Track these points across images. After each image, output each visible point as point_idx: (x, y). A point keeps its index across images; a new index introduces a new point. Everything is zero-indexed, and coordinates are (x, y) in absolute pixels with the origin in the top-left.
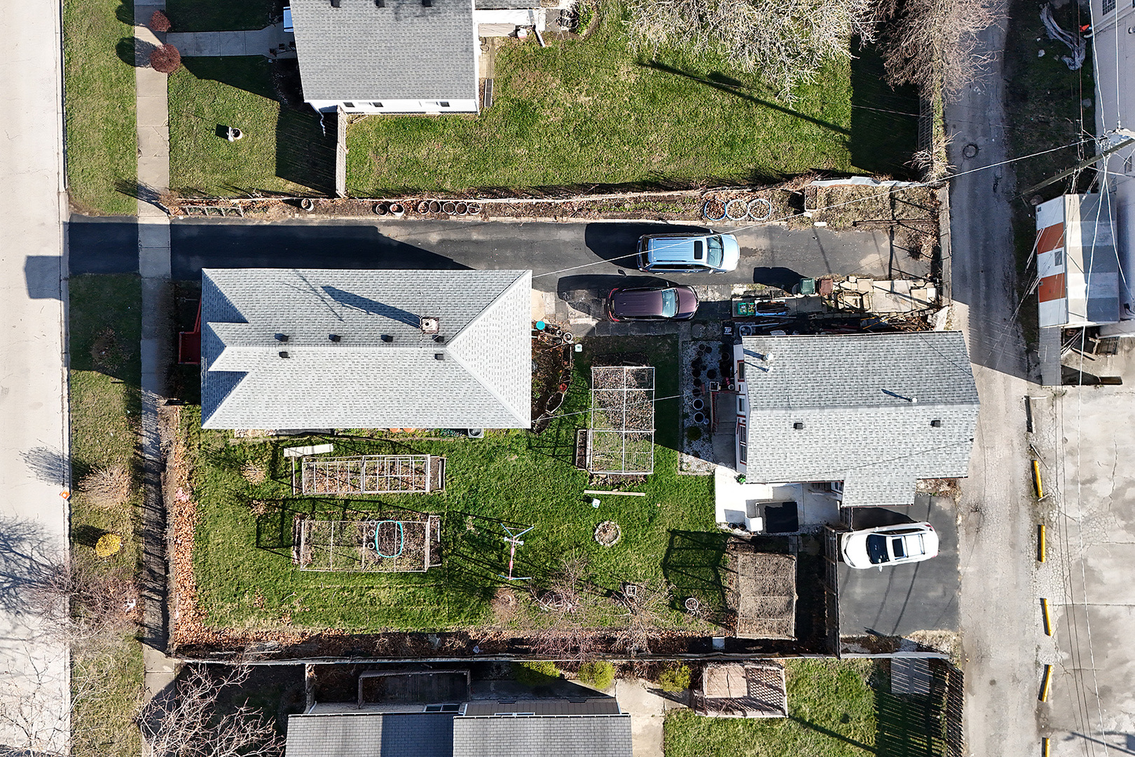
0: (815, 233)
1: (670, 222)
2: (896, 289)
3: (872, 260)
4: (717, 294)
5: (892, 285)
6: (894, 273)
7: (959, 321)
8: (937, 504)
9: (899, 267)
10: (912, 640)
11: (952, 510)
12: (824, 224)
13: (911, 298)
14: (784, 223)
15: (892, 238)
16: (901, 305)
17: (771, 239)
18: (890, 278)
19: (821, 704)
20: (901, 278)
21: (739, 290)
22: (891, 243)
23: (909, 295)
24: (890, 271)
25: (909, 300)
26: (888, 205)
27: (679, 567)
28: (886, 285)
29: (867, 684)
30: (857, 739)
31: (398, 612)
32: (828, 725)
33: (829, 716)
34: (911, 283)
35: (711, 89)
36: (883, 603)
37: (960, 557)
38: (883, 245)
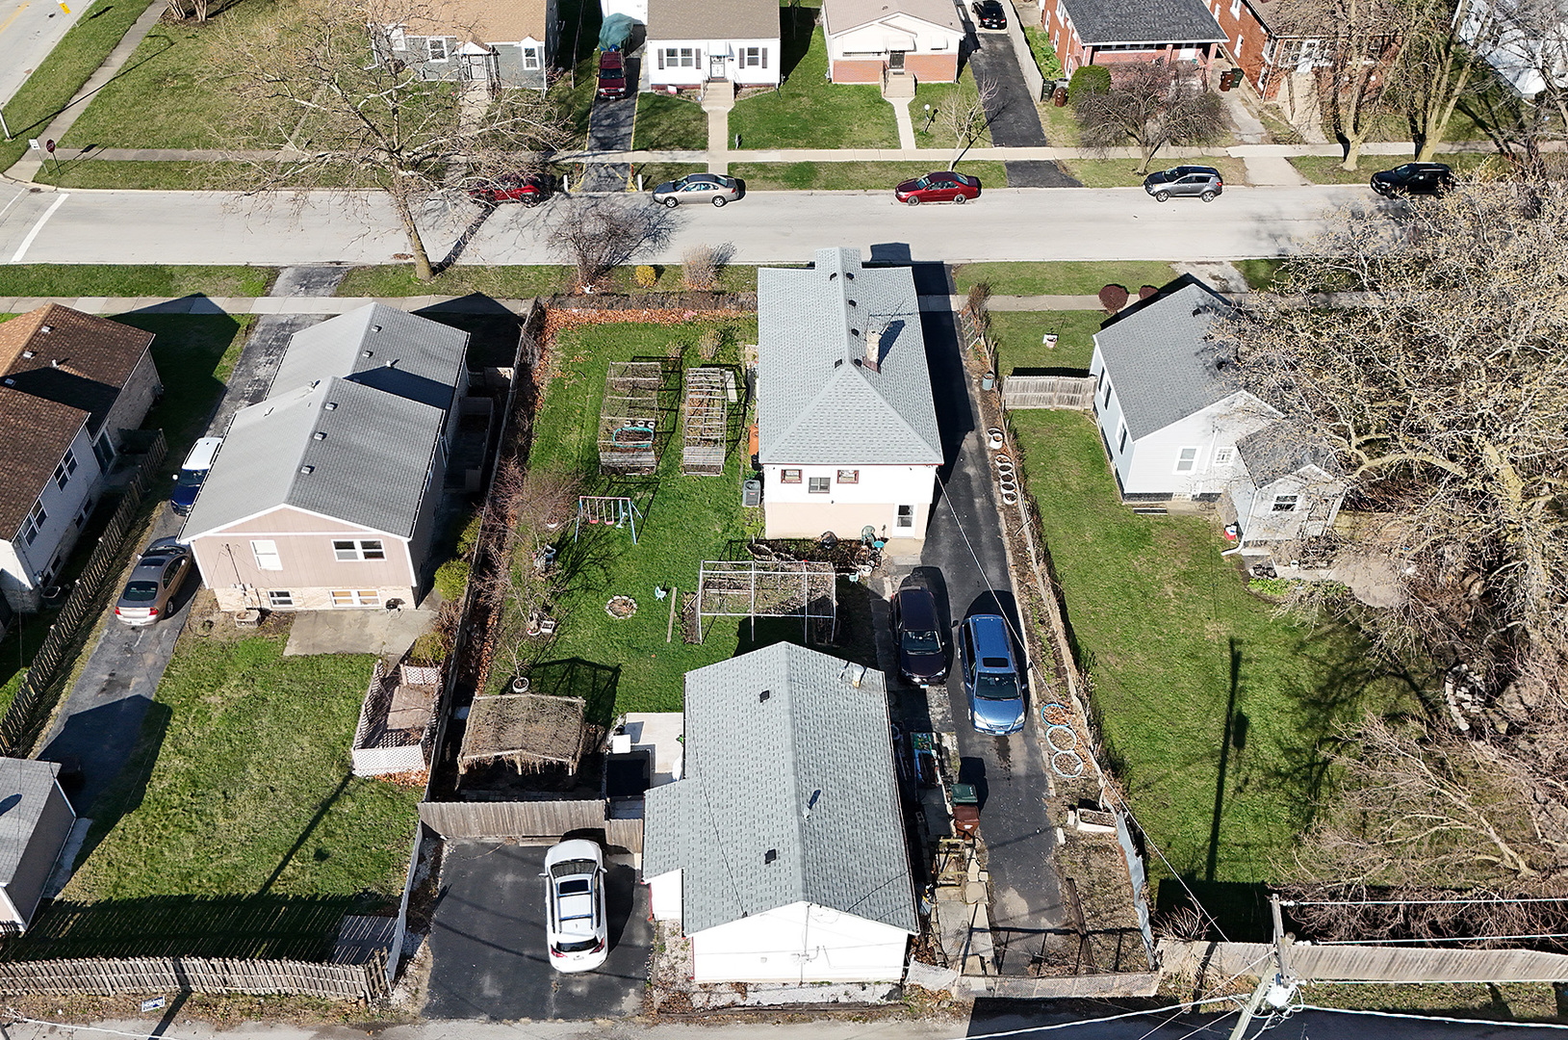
0: (1046, 830)
1: (1030, 672)
2: (977, 937)
3: (1016, 906)
4: (939, 717)
5: (982, 930)
6: (1003, 935)
7: (936, 1031)
8: (632, 991)
9: (1012, 941)
10: (420, 949)
11: (620, 1013)
12: (1062, 840)
13: (965, 955)
14: (1053, 793)
15: (1056, 932)
16: (952, 941)
17: (1028, 777)
18: (994, 929)
19: (350, 825)
20: (997, 943)
21: (949, 742)
22: (1049, 931)
23: (970, 952)
24: (1004, 929)
25: (962, 952)
26: (1109, 925)
27: (571, 675)
28: (982, 921)
29: (365, 890)
30: (288, 870)
31: (551, 445)
32: (319, 831)
33: (329, 834)
34: (989, 956)
35: (1223, 717)
36: (484, 909)
37: (542, 1023)
38: (1044, 920)
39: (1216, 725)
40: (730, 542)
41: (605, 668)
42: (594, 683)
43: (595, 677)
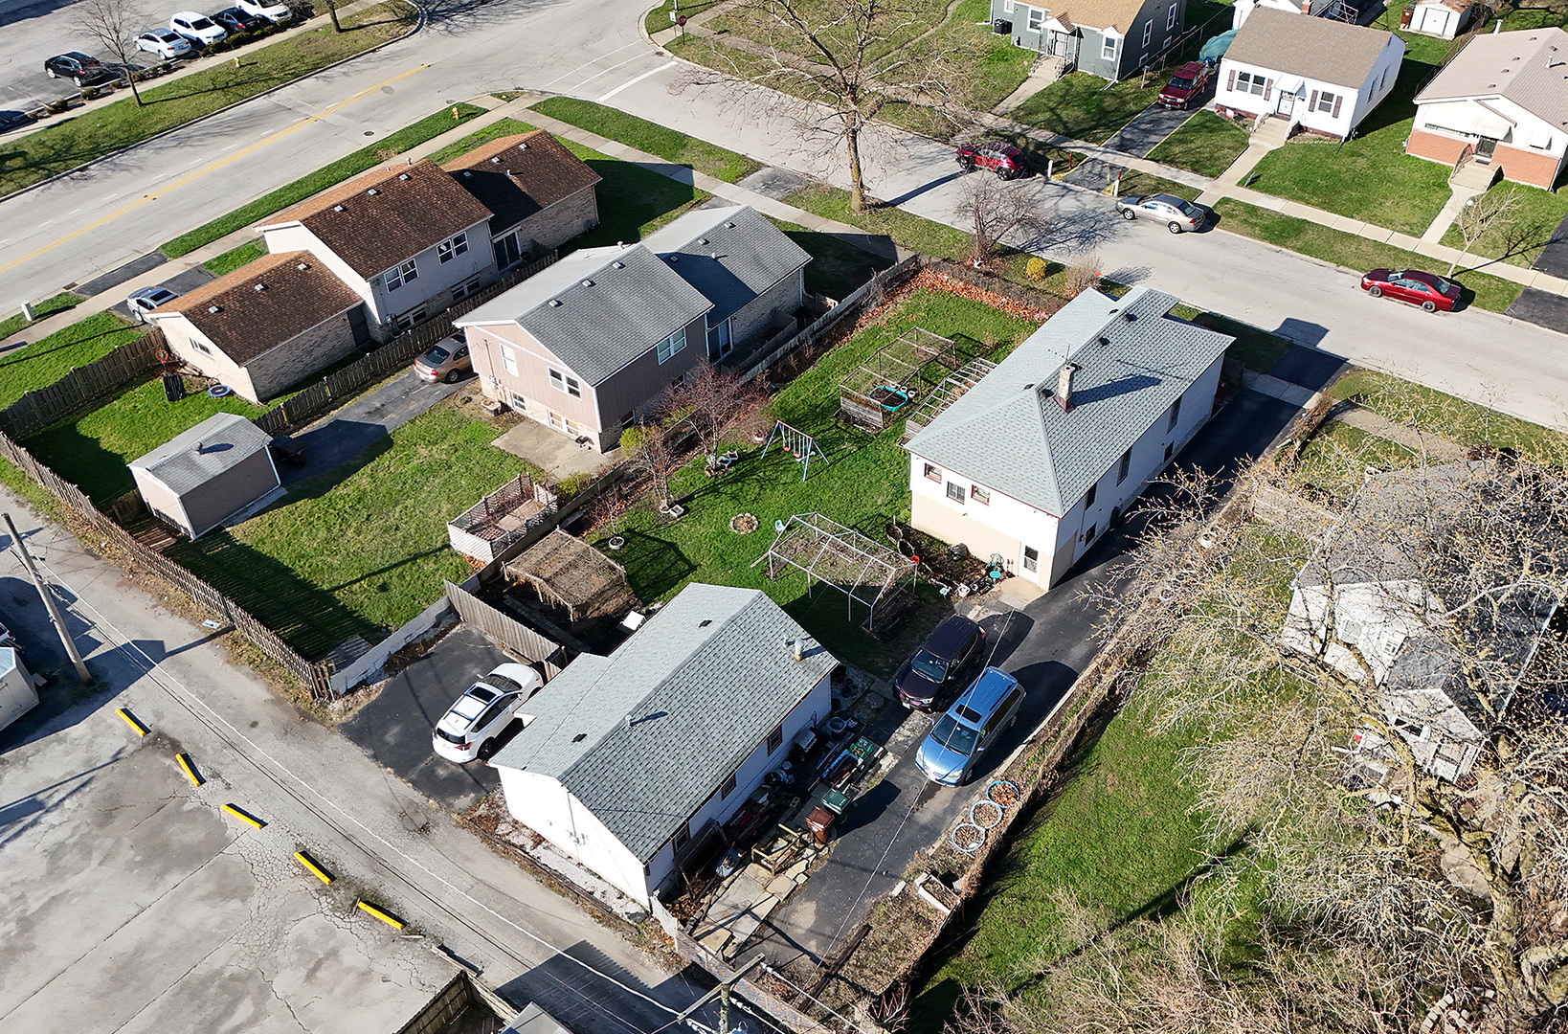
0: (892, 876)
1: (1022, 747)
2: (747, 919)
3: (804, 917)
4: (900, 739)
5: (755, 917)
6: (769, 931)
7: (643, 965)
8: (472, 795)
9: (772, 940)
10: (378, 684)
11: (450, 805)
12: (895, 892)
13: (721, 926)
14: (931, 852)
15: (814, 958)
16: (725, 908)
17: (924, 827)
18: (766, 922)
19: (419, 578)
20: (755, 935)
21: (888, 763)
22: (808, 953)
23: (728, 926)
24: (775, 928)
25: (721, 923)
26: (861, 981)
27: (658, 554)
28: (762, 911)
29: (387, 626)
30: (356, 586)
32: (395, 572)
33: (401, 576)
34: (740, 938)
36: (440, 682)
37: (398, 779)
38: (813, 943)
39: (1153, 889)
40: (880, 515)
41: (687, 561)
42: (669, 569)
43: (673, 564)
